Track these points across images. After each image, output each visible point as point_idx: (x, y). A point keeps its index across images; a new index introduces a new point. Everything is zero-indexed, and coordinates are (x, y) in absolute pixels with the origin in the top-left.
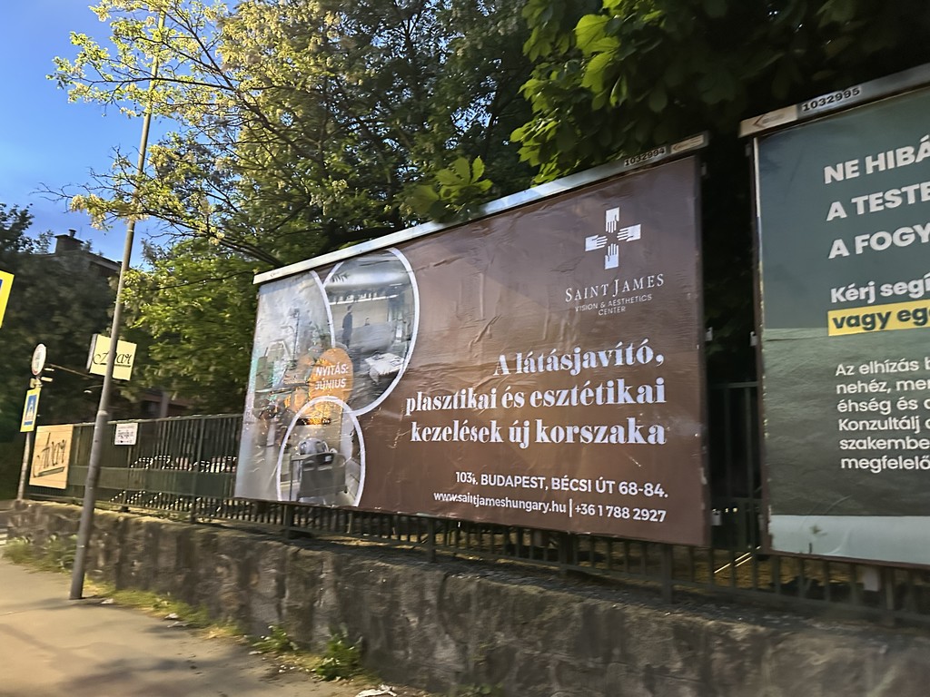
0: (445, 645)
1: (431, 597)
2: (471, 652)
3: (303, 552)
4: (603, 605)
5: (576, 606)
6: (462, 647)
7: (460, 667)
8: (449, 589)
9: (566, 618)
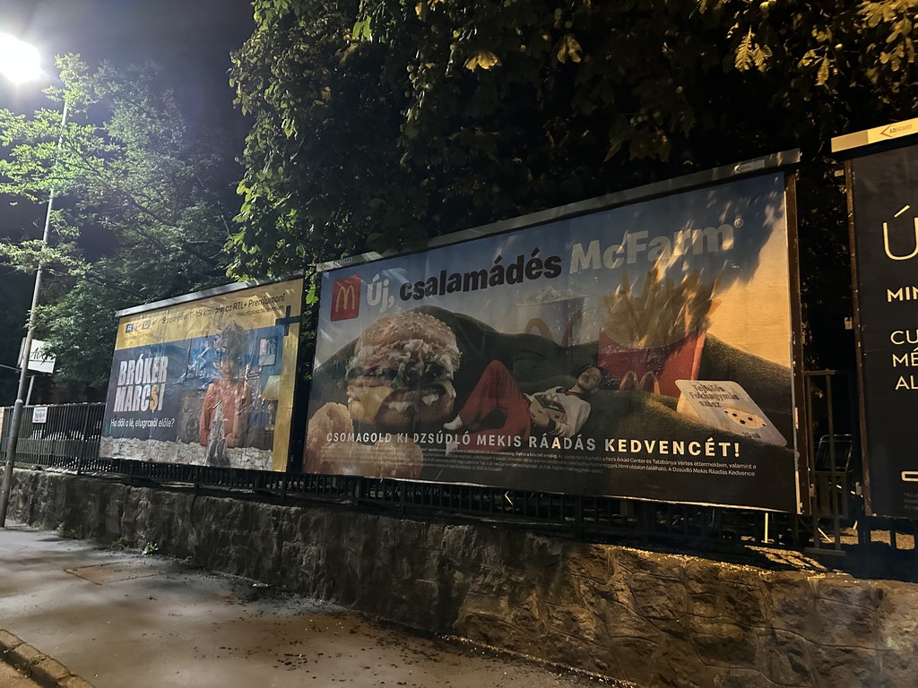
0: (192, 533)
1: (188, 508)
2: (202, 535)
3: (133, 489)
4: (251, 504)
5: (242, 505)
6: (199, 534)
7: (197, 544)
8: (196, 504)
9: (237, 512)
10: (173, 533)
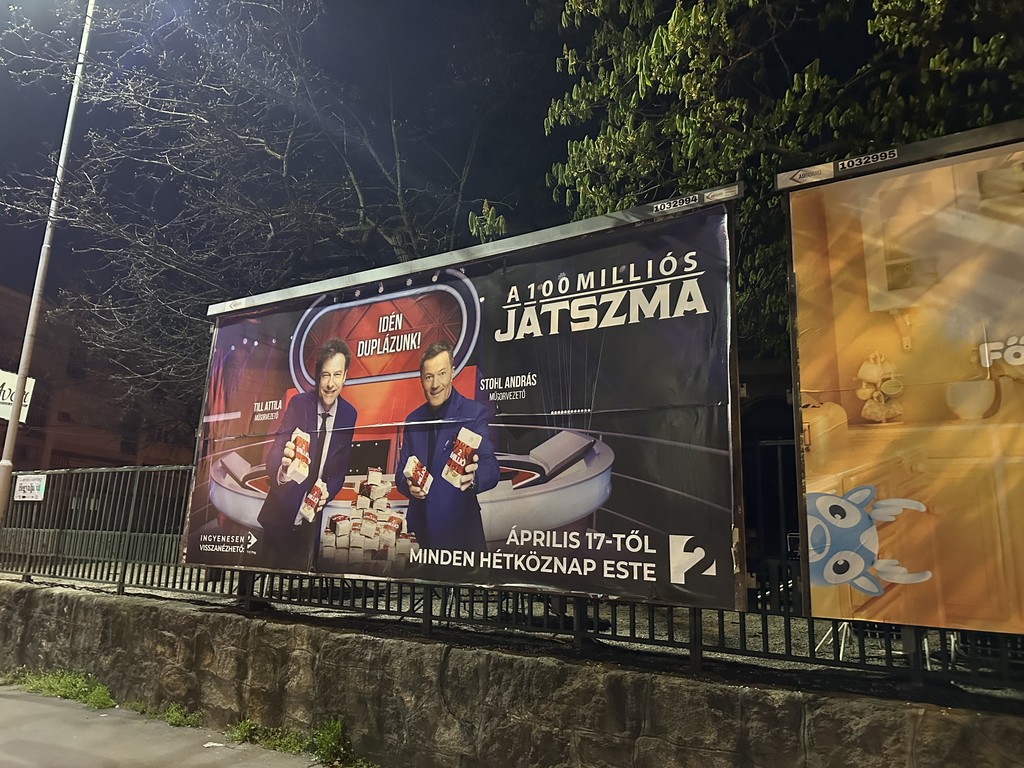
0: (448, 726)
1: (430, 673)
2: (480, 733)
3: (271, 626)
5: (601, 677)
6: (468, 729)
7: (465, 750)
8: (452, 664)
9: (589, 691)
10: (390, 722)
